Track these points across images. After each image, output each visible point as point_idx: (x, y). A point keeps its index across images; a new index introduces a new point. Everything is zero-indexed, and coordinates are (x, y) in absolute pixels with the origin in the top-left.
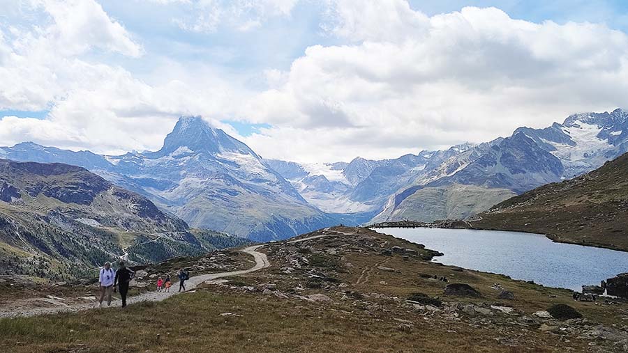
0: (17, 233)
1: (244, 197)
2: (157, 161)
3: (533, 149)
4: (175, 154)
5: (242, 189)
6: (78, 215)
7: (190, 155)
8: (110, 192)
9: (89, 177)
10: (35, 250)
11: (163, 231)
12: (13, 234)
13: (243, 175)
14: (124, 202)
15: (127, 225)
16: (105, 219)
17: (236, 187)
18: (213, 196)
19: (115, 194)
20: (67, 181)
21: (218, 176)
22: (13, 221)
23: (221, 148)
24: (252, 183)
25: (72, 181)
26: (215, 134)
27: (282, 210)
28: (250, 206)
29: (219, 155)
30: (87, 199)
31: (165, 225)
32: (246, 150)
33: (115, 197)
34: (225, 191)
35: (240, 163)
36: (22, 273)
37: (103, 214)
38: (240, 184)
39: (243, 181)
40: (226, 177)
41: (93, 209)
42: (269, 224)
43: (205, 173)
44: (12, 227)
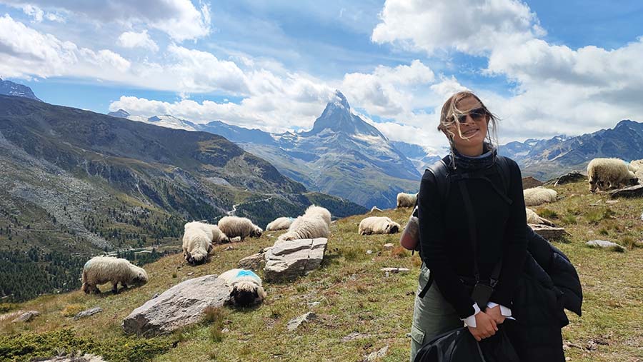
0: (137, 185)
1: (369, 169)
2: (308, 139)
3: (636, 141)
4: (321, 134)
5: (367, 163)
6: (211, 174)
7: (332, 135)
8: (242, 157)
9: (226, 145)
10: (149, 201)
11: (281, 193)
12: (133, 186)
13: (372, 152)
14: (252, 166)
15: (251, 185)
16: (234, 179)
17: (363, 162)
18: (343, 167)
19: (245, 159)
20: (207, 146)
21: (350, 152)
22: (136, 175)
23: (357, 130)
24: (379, 159)
25: (212, 147)
26: (353, 120)
27: (398, 182)
28: (372, 177)
29: (354, 136)
30: (222, 162)
31: (284, 188)
32: (376, 133)
33: (244, 162)
34: (353, 164)
35: (369, 143)
36: (121, 221)
37: (232, 175)
38: (367, 159)
39: (371, 158)
40: (356, 153)
41: (225, 170)
42: (385, 193)
43: (341, 149)
44: (134, 180)
